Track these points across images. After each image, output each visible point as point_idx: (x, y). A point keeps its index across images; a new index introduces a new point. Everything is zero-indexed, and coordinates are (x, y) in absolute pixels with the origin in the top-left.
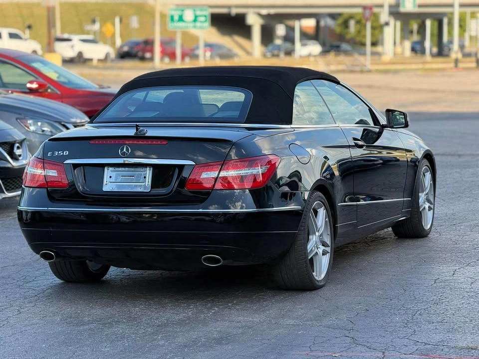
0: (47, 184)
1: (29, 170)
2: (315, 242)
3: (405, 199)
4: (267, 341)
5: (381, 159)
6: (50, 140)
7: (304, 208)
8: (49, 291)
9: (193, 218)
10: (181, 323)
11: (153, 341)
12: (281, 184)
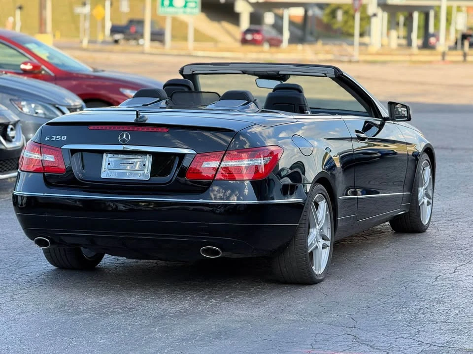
0: (44, 169)
1: (26, 154)
2: (315, 236)
3: (404, 193)
4: (267, 338)
5: (380, 152)
6: (48, 124)
7: (305, 200)
8: (42, 277)
9: (192, 208)
10: (178, 315)
11: (150, 333)
12: (282, 176)
